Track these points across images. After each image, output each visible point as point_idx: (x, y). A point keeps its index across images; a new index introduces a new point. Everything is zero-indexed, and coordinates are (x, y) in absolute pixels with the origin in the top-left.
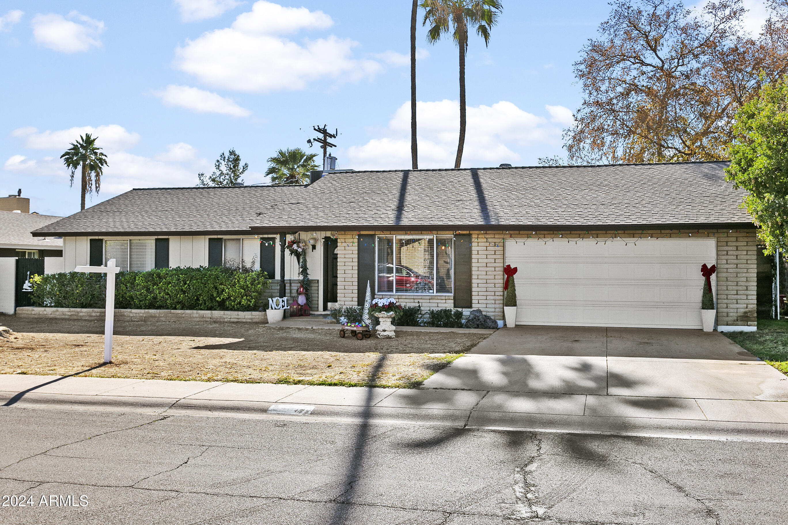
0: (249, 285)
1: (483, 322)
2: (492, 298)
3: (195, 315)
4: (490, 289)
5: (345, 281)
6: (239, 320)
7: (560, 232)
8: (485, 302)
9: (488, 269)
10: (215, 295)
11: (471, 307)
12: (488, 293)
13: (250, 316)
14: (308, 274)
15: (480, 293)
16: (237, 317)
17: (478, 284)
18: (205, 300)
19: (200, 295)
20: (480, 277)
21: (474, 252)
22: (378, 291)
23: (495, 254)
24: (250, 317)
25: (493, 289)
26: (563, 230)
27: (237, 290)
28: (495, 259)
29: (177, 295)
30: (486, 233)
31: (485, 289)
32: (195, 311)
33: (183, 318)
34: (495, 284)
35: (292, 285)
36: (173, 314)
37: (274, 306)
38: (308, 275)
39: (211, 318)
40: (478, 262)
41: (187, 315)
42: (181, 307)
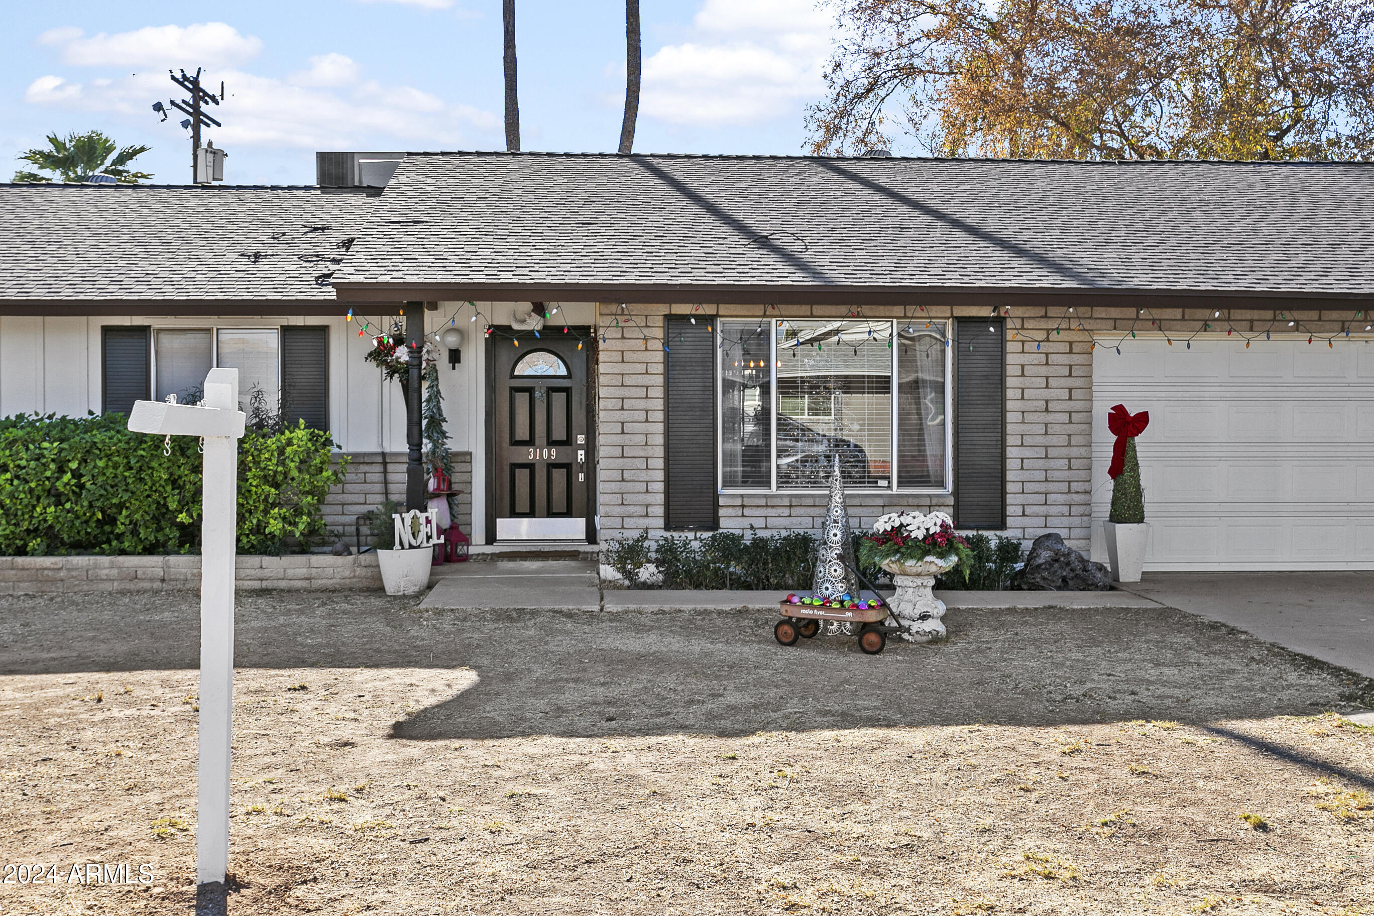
0: (295, 473)
1: (1080, 572)
2: (1061, 498)
3: (106, 572)
4: (1057, 475)
5: (623, 457)
6: (265, 584)
7: (1287, 314)
8: (1042, 510)
9: (1050, 418)
10: (173, 505)
11: (1002, 526)
12: (1052, 487)
13: (305, 570)
14: (443, 434)
15: (1029, 487)
16: (259, 573)
17: (1022, 459)
18: (135, 524)
19: (121, 506)
20: (1028, 440)
21: (1011, 370)
22: (725, 486)
23: (1070, 375)
24: (303, 572)
25: (1065, 475)
26: (1299, 308)
27: (254, 489)
28: (1070, 390)
29: (34, 507)
30: (1046, 316)
31: (1041, 476)
32: (105, 560)
33: (59, 584)
34: (1070, 459)
35: (390, 467)
36: (23, 569)
37: (407, 537)
38: (446, 438)
39: (163, 580)
40: (1023, 398)
41: (74, 573)
42: (43, 547)
